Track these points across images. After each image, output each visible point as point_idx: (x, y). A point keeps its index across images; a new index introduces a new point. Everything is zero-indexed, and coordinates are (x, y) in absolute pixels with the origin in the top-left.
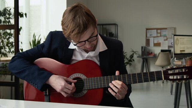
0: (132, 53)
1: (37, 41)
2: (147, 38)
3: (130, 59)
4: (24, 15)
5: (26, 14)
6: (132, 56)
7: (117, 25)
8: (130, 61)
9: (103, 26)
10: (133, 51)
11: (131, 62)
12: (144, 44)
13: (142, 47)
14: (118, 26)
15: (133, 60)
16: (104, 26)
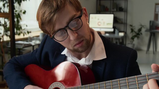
0: (140, 27)
2: (156, 13)
3: (138, 32)
6: (140, 30)
8: (138, 34)
10: (141, 25)
11: (139, 36)
12: (152, 19)
13: (150, 22)
15: (141, 34)
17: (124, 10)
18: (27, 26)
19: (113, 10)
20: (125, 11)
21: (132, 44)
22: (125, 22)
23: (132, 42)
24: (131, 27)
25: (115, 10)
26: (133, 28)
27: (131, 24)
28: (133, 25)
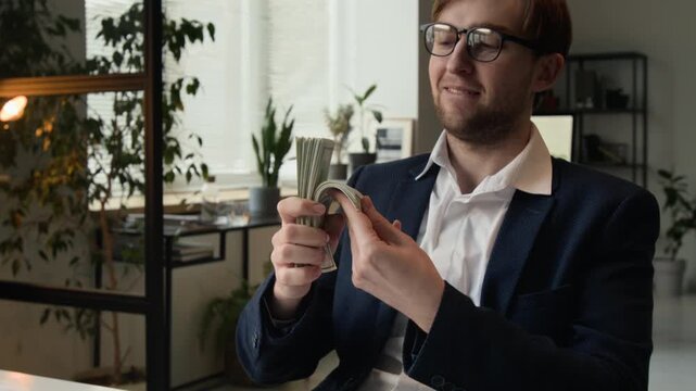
1: (279, 129)
4: (206, 33)
5: (211, 28)
7: (645, 58)
9: (581, 65)
14: (649, 62)
16: (588, 66)
17: (630, 105)
18: (200, 141)
19: (580, 105)
20: (634, 111)
21: (673, 259)
22: (640, 160)
23: (675, 251)
24: (667, 183)
25: (590, 105)
26: (676, 186)
27: (667, 168)
28: (676, 174)
